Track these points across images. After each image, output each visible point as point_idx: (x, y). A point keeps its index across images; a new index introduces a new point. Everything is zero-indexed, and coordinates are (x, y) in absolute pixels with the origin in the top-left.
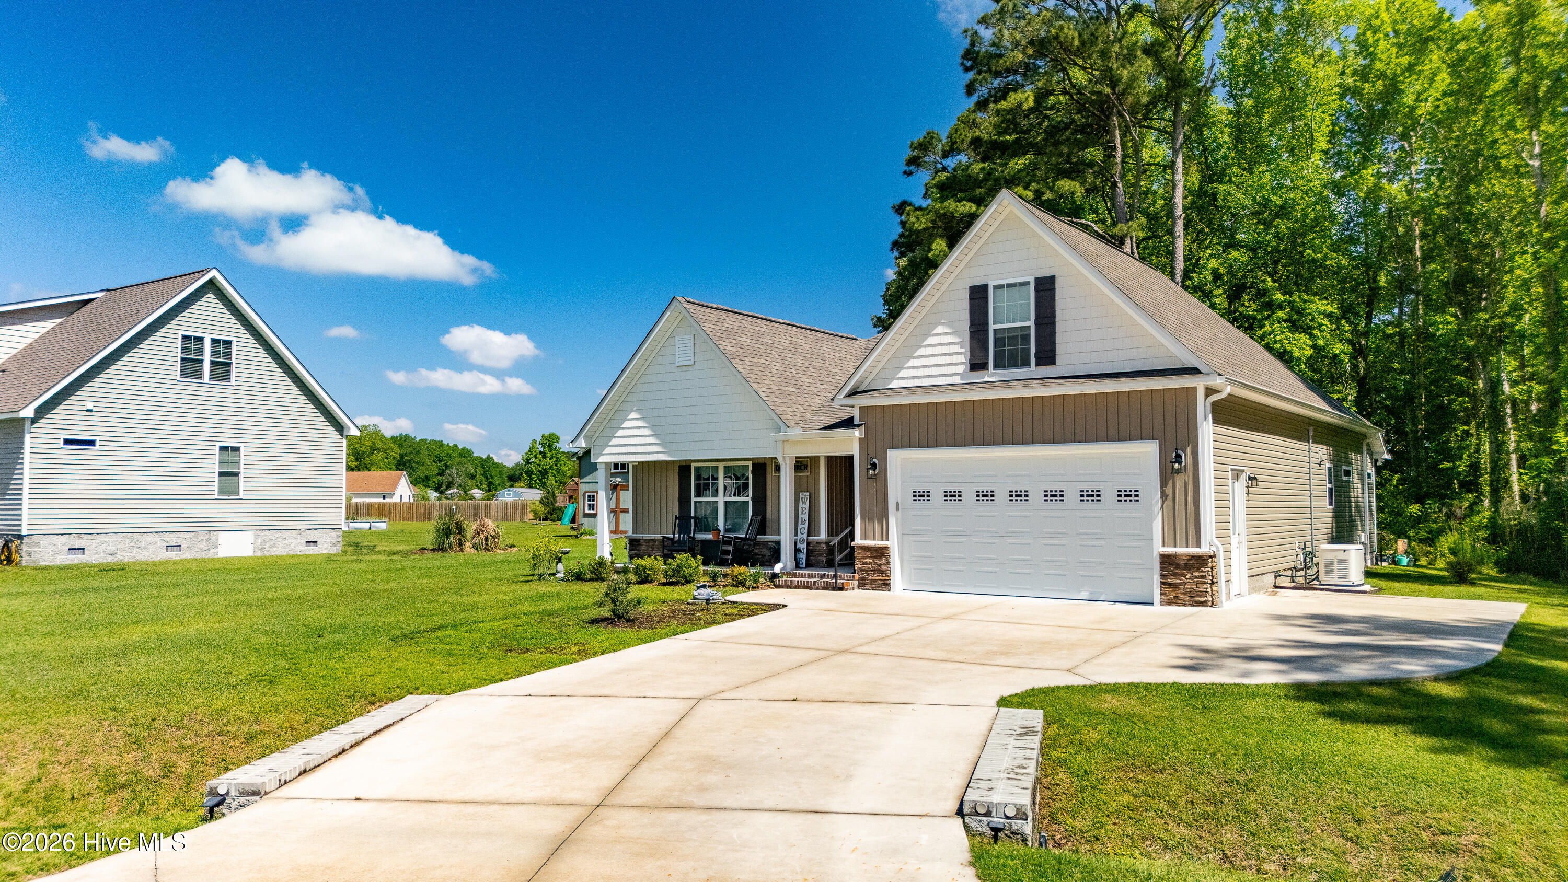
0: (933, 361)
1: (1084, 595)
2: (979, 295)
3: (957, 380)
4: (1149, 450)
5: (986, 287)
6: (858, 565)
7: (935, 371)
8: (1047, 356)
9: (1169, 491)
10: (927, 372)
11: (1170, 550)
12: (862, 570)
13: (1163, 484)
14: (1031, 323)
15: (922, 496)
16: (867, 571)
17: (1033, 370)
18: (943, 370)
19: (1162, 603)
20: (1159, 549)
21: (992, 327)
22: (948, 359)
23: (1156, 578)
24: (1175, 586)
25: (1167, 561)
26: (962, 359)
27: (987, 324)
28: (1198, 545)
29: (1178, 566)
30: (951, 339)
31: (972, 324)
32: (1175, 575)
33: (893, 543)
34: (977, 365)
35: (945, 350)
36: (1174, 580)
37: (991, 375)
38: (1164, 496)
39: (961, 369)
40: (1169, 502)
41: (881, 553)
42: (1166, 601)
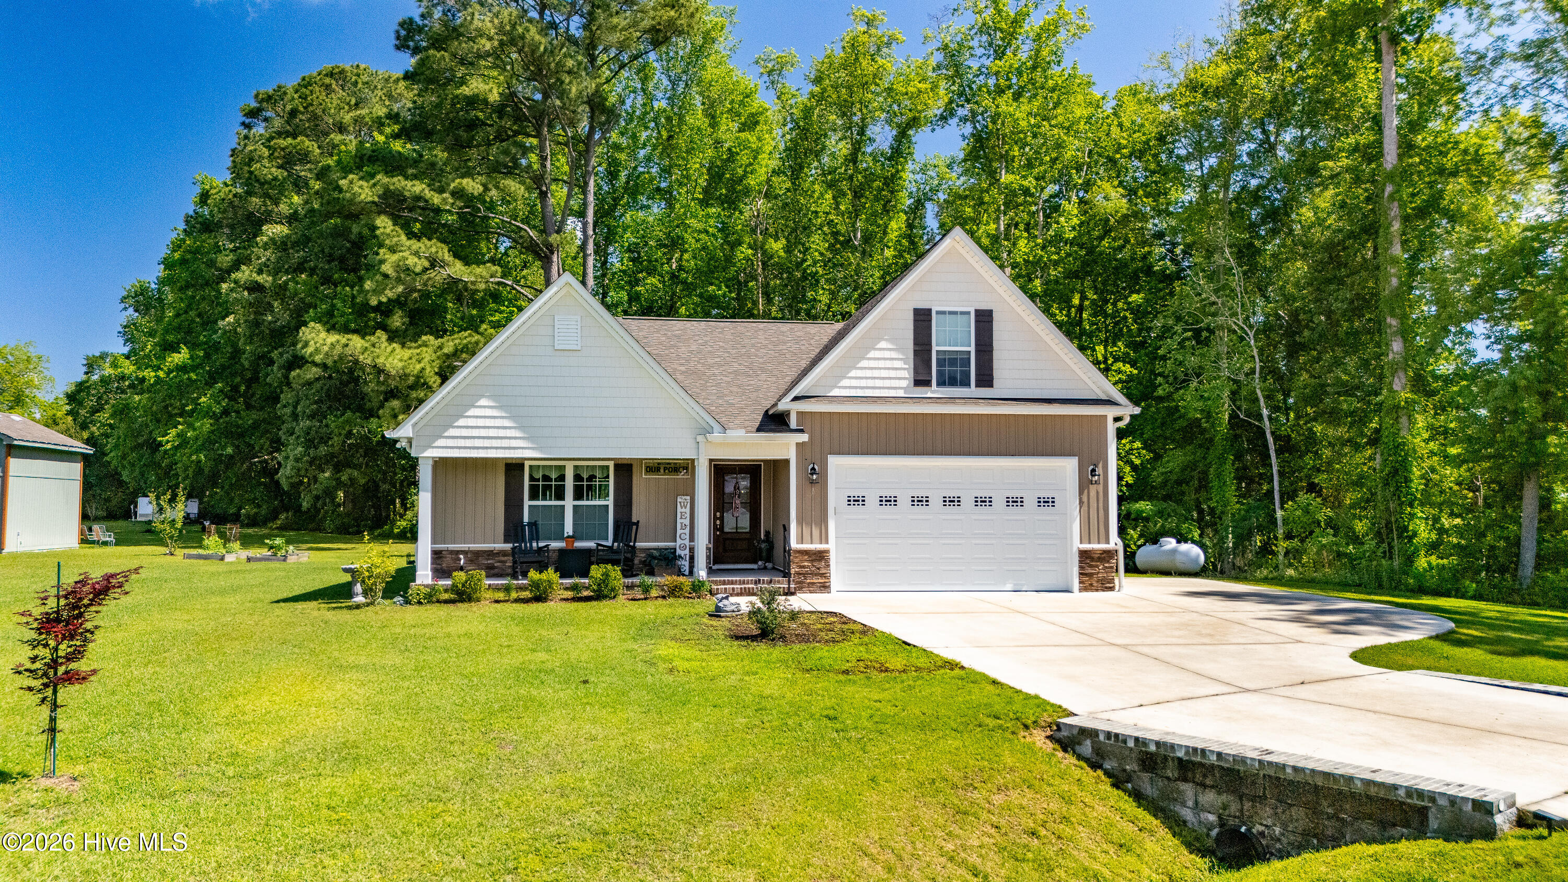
0: (876, 373)
1: (1009, 587)
2: (922, 318)
3: (901, 393)
4: (1068, 467)
5: (930, 310)
6: (794, 570)
7: (879, 383)
8: (986, 380)
9: (1085, 499)
10: (870, 383)
11: (1086, 546)
12: (798, 574)
13: (1081, 493)
14: (972, 349)
15: (856, 501)
16: (805, 575)
17: (973, 390)
18: (887, 383)
19: (1081, 590)
20: (1078, 545)
21: (935, 348)
22: (893, 374)
23: (1076, 570)
24: (1090, 575)
25: (1085, 556)
26: (905, 374)
27: (930, 344)
28: (1108, 542)
29: (1092, 559)
30: (894, 355)
31: (916, 343)
32: (1091, 566)
33: (831, 546)
34: (921, 381)
35: (889, 364)
36: (1090, 571)
37: (934, 391)
38: (1081, 502)
39: (904, 383)
40: (1085, 507)
41: (821, 557)
42: (1085, 588)
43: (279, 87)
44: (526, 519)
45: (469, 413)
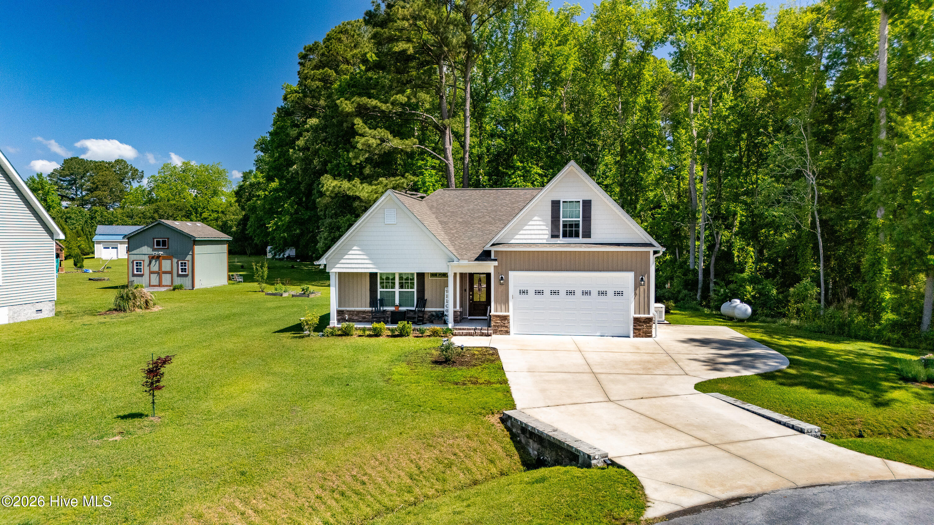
0: (532, 232)
1: (598, 334)
2: (555, 205)
3: (545, 241)
4: (630, 277)
5: (559, 201)
6: (493, 324)
7: (534, 237)
8: (587, 234)
9: (637, 292)
10: (530, 237)
11: (637, 316)
12: (495, 326)
13: (635, 289)
14: (580, 219)
15: (524, 292)
16: (498, 326)
17: (580, 240)
18: (538, 237)
19: (634, 337)
20: (633, 315)
21: (562, 219)
22: (541, 232)
23: (632, 327)
24: (639, 330)
25: (636, 320)
26: (547, 232)
27: (559, 218)
28: (649, 313)
29: (640, 322)
30: (541, 223)
31: (552, 217)
32: (639, 325)
33: (511, 314)
34: (554, 236)
35: (539, 227)
36: (639, 327)
37: (561, 240)
38: (635, 294)
39: (546, 237)
40: (637, 296)
41: (505, 318)
42: (636, 336)
43: (315, 43)
44: (379, 297)
45: (350, 253)
